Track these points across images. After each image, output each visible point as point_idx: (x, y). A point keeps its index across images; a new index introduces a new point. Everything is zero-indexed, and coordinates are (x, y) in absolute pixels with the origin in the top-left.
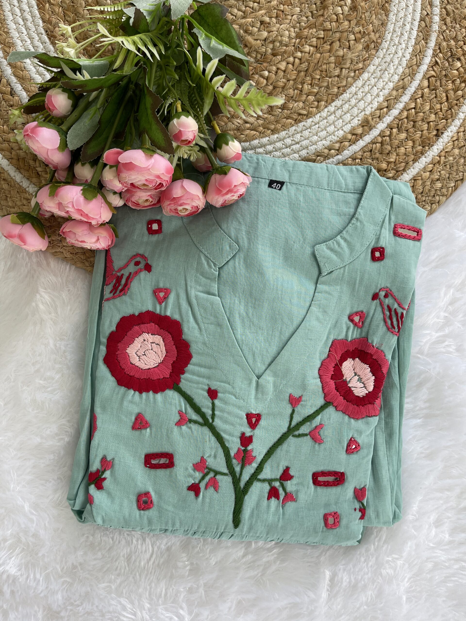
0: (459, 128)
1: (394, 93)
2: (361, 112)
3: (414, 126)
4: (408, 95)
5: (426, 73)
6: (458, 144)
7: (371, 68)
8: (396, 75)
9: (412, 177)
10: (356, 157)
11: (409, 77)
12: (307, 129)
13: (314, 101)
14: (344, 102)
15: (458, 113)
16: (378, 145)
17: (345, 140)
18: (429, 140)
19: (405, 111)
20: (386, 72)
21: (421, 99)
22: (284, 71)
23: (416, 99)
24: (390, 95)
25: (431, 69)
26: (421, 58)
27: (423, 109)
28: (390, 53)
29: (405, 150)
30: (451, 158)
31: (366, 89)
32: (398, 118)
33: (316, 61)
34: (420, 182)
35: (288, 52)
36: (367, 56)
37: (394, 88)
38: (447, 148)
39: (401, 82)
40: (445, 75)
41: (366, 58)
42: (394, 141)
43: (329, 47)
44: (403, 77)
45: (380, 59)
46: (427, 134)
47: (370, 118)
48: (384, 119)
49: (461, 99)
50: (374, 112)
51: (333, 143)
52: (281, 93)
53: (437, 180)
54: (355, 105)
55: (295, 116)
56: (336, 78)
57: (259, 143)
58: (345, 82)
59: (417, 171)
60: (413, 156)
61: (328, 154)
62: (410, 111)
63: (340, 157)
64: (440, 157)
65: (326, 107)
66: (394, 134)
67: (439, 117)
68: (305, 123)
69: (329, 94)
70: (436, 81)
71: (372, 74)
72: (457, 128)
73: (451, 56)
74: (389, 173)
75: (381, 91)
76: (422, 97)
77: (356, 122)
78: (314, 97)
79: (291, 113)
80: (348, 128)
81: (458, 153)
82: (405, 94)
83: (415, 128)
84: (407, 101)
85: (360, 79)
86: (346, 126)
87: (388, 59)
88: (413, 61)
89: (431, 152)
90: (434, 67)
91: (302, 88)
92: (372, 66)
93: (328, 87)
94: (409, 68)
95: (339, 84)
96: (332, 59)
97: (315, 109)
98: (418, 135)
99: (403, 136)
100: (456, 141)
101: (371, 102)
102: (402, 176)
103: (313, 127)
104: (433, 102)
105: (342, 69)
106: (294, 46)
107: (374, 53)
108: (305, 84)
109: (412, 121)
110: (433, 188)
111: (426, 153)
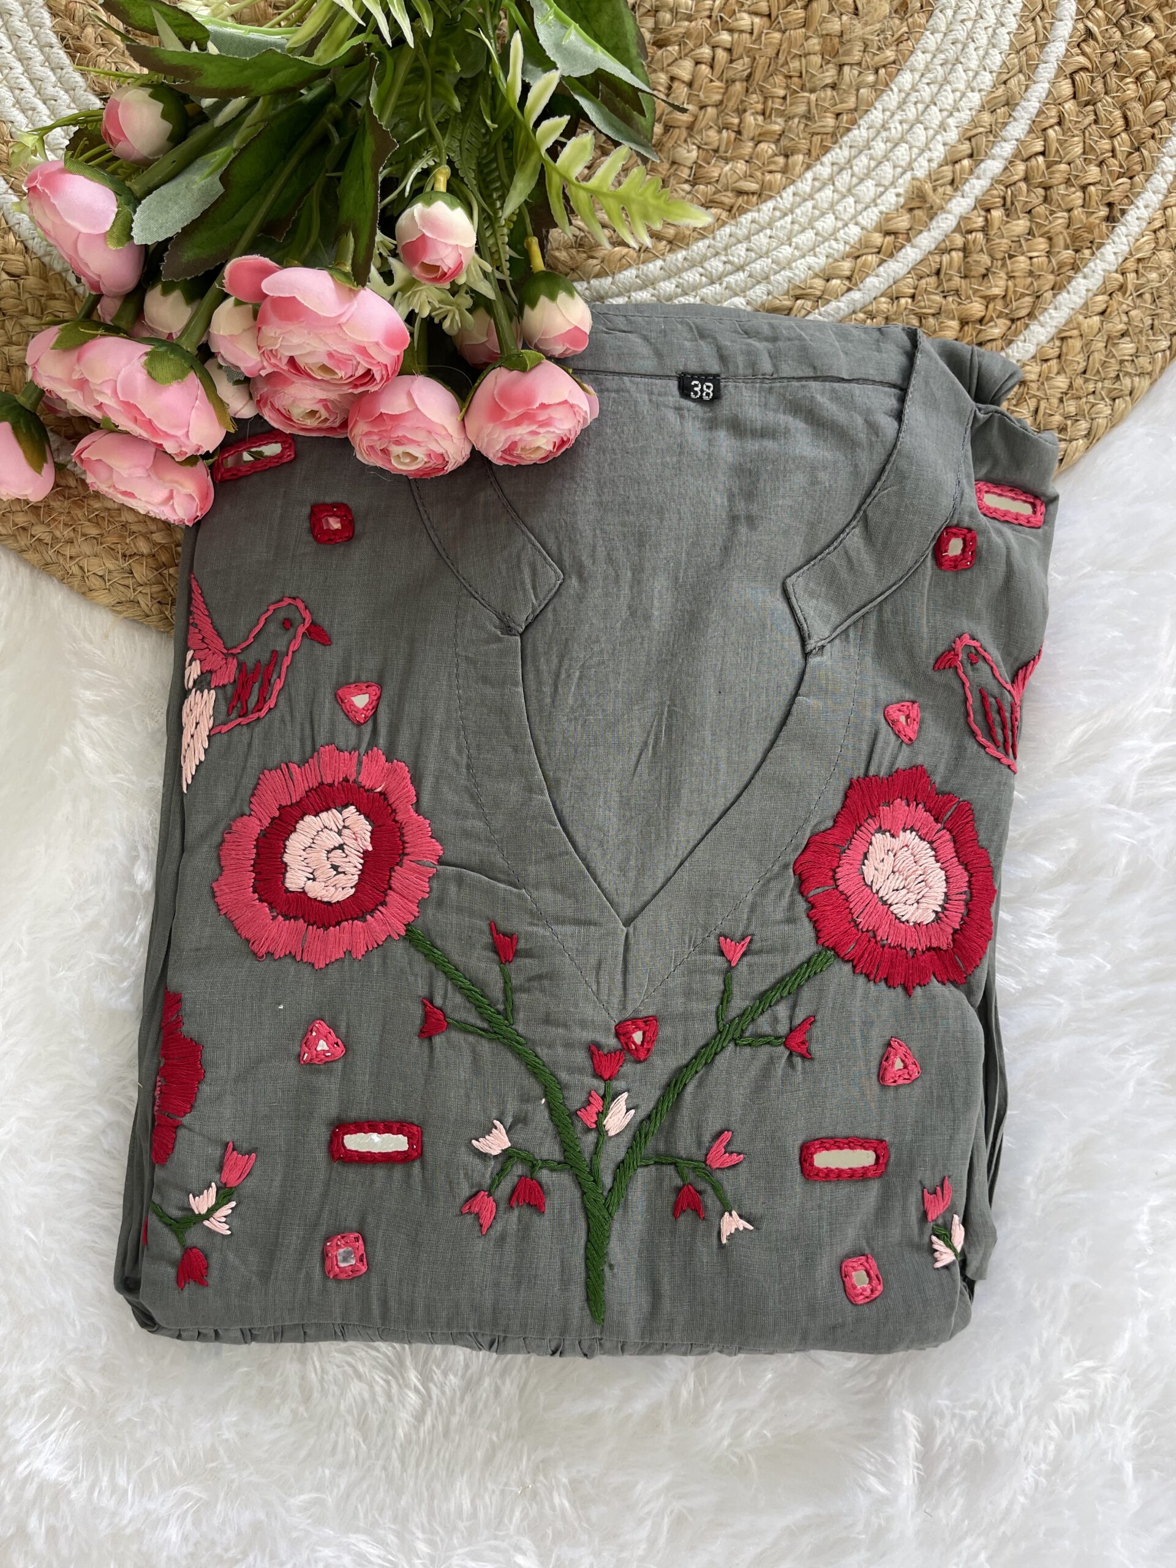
0: (1166, 197)
1: (986, 117)
2: (903, 174)
3: (1046, 199)
4: (1022, 121)
5: (1063, 62)
6: (1167, 238)
7: (919, 59)
8: (987, 74)
9: (1053, 331)
10: (897, 291)
11: (1021, 76)
12: (762, 229)
13: (776, 155)
14: (854, 152)
15: (1158, 159)
16: (957, 256)
17: (865, 251)
18: (1091, 232)
19: (1018, 162)
20: (959, 67)
21: (1057, 128)
22: (690, 85)
23: (1045, 130)
24: (975, 123)
25: (1077, 50)
26: (1048, 26)
27: (1066, 154)
28: (964, 17)
29: (1028, 262)
30: (1154, 275)
31: (911, 112)
32: (1004, 182)
33: (771, 52)
34: (1077, 344)
35: (695, 34)
36: (905, 29)
37: (983, 107)
38: (1138, 249)
39: (1001, 90)
40: (1116, 63)
41: (902, 35)
42: (998, 241)
43: (801, 13)
44: (1005, 77)
45: (939, 36)
46: (1083, 217)
47: (928, 187)
48: (967, 188)
49: (1165, 122)
50: (937, 172)
51: (836, 260)
52: (685, 141)
53: (1123, 335)
54: (885, 156)
55: (728, 198)
56: (829, 92)
57: (637, 277)
58: (853, 99)
59: (1066, 316)
60: (1051, 277)
61: (823, 292)
62: (1033, 161)
63: (856, 295)
64: (1123, 274)
65: (809, 167)
66: (996, 224)
67: (1111, 172)
68: (756, 215)
69: (813, 134)
70: (1092, 82)
71: (922, 75)
72: (1161, 197)
73: (1127, 12)
74: (991, 327)
75: (951, 115)
76: (1059, 123)
77: (890, 200)
78: (773, 146)
79: (717, 192)
80: (870, 218)
81: (1169, 262)
82: (1015, 120)
83: (1050, 204)
84: (1023, 137)
85: (892, 90)
86: (865, 213)
87: (960, 33)
88: (1028, 33)
89: (1098, 261)
90: (1083, 45)
91: (740, 123)
92: (919, 53)
93: (808, 117)
94: (1018, 52)
95: (839, 106)
96: (814, 43)
97: (778, 176)
98: (1060, 221)
99: (1021, 225)
100: (1163, 231)
101: (927, 144)
102: (1026, 333)
103: (778, 224)
104: (1090, 135)
105: (841, 67)
106: (710, 17)
107: (923, 21)
108: (748, 114)
109: (1040, 185)
110: (1114, 356)
111: (1085, 265)
